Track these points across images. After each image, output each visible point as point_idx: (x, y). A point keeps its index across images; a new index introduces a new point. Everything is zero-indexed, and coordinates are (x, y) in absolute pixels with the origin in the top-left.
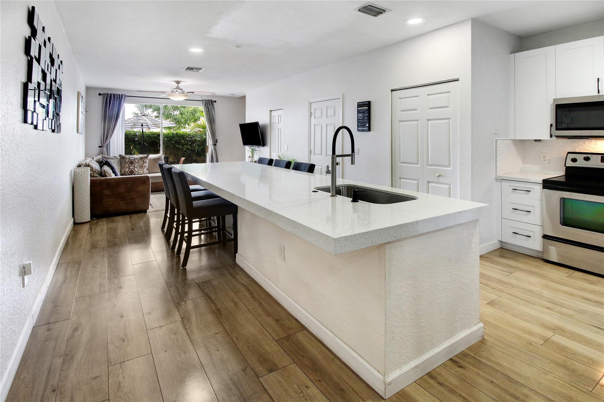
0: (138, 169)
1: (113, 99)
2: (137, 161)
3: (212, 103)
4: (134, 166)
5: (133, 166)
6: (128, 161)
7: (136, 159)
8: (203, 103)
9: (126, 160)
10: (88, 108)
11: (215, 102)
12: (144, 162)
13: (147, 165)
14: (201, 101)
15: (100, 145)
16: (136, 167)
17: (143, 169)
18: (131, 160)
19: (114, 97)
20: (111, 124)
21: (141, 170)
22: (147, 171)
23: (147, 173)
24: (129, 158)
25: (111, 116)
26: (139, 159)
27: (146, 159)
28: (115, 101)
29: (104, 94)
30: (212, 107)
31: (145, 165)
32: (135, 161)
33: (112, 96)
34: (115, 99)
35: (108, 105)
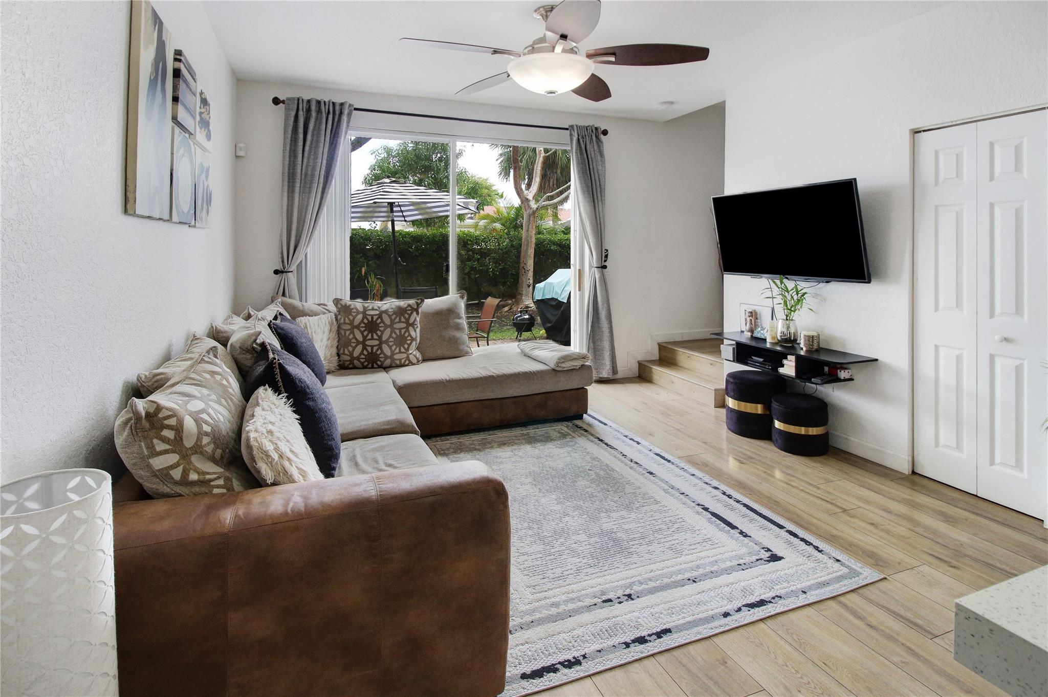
0: (390, 347)
1: (317, 118)
2: (388, 321)
3: (597, 137)
4: (380, 338)
5: (375, 337)
6: (362, 321)
7: (384, 315)
8: (571, 135)
9: (354, 318)
10: (242, 145)
11: (605, 133)
12: (410, 325)
13: (416, 333)
14: (567, 129)
15: (279, 267)
16: (387, 342)
17: (406, 346)
18: (370, 318)
19: (319, 111)
20: (309, 198)
21: (400, 352)
22: (419, 355)
23: (417, 359)
24: (365, 309)
25: (309, 172)
26: (395, 313)
27: (415, 313)
28: (320, 123)
29: (288, 99)
30: (596, 148)
31: (413, 333)
32: (382, 321)
33: (313, 108)
34: (321, 119)
35: (301, 136)
